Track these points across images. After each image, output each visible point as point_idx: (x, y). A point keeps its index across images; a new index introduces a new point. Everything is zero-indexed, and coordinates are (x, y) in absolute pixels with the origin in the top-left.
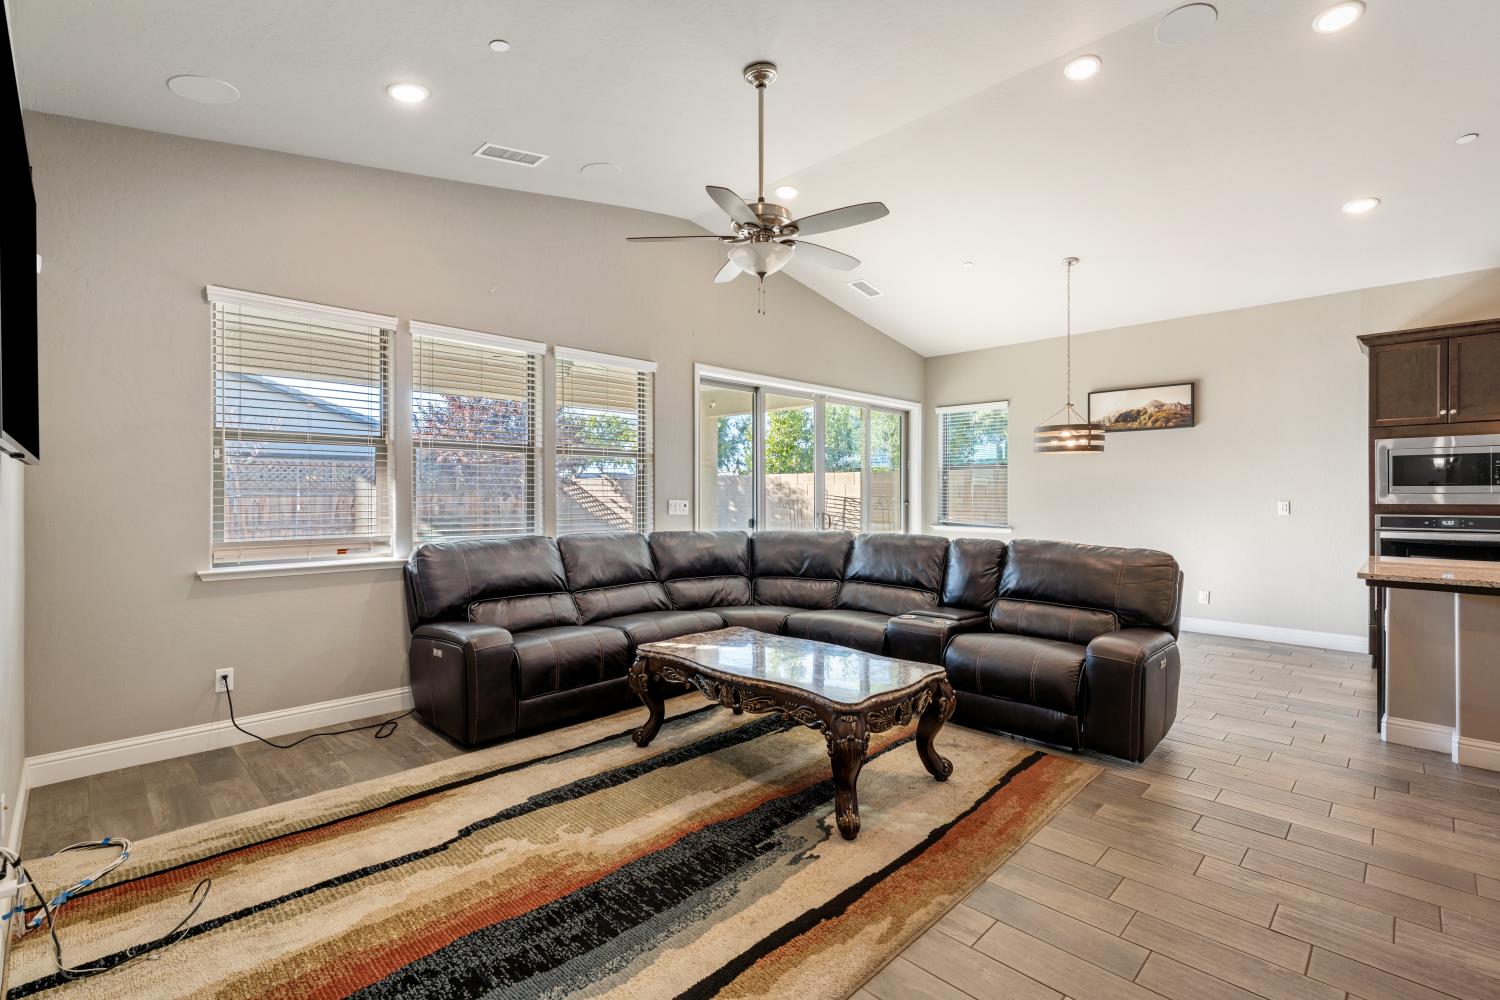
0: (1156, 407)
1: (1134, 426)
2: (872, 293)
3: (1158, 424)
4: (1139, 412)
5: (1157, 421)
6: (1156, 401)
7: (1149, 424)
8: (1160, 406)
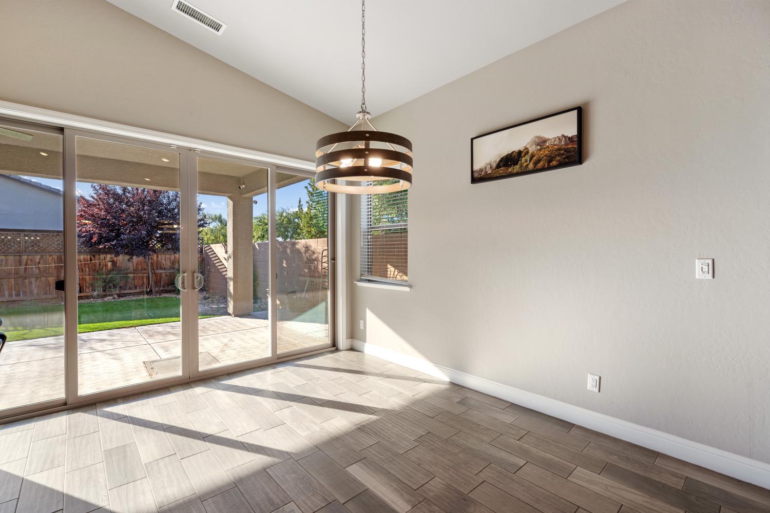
0: (538, 144)
1: (515, 171)
2: (217, 27)
3: (540, 165)
4: (520, 152)
5: (539, 161)
6: (538, 137)
7: (531, 166)
8: (541, 142)
